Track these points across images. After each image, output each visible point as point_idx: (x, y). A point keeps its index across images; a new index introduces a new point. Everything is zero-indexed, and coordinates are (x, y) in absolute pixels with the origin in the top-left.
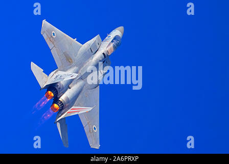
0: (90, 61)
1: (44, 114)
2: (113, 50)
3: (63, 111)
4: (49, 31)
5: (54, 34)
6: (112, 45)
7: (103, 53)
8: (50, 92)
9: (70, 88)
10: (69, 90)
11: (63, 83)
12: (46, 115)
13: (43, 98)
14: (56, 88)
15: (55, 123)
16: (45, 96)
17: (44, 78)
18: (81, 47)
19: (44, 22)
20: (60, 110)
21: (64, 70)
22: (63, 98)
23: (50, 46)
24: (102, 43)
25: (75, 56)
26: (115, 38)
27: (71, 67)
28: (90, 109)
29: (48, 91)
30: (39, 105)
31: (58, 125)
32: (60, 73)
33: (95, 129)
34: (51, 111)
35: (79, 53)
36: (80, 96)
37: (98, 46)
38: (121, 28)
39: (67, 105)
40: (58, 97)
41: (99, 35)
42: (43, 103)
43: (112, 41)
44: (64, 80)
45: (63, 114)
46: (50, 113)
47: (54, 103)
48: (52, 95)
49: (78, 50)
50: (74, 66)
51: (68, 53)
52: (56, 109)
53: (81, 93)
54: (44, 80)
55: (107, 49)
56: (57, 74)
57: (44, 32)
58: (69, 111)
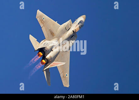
0: (65, 35)
1: (37, 66)
2: (79, 29)
3: (48, 64)
4: (41, 16)
5: (44, 18)
6: (78, 26)
7: (73, 31)
8: (40, 53)
9: (52, 51)
10: (52, 52)
11: (48, 47)
12: (38, 66)
13: (36, 56)
14: (44, 50)
15: (43, 71)
16: (37, 55)
17: (37, 44)
18: (60, 26)
19: (38, 11)
20: (46, 64)
21: (49, 40)
22: (48, 57)
23: (42, 25)
24: (73, 25)
25: (56, 32)
26: (80, 22)
27: (53, 38)
28: (64, 63)
29: (39, 52)
30: (34, 60)
31: (45, 72)
32: (47, 42)
33: (67, 75)
34: (41, 64)
35: (58, 30)
36: (58, 56)
37: (70, 26)
38: (84, 16)
39: (50, 61)
40: (45, 56)
41: (70, 20)
42: (36, 59)
43: (79, 24)
44: (49, 46)
45: (48, 66)
46: (40, 65)
47: (43, 59)
48: (42, 54)
49: (58, 29)
50: (55, 38)
51: (52, 30)
52: (43, 63)
53: (59, 54)
54: (37, 45)
55: (76, 28)
56: (45, 42)
57: (38, 17)
58: (51, 64)
